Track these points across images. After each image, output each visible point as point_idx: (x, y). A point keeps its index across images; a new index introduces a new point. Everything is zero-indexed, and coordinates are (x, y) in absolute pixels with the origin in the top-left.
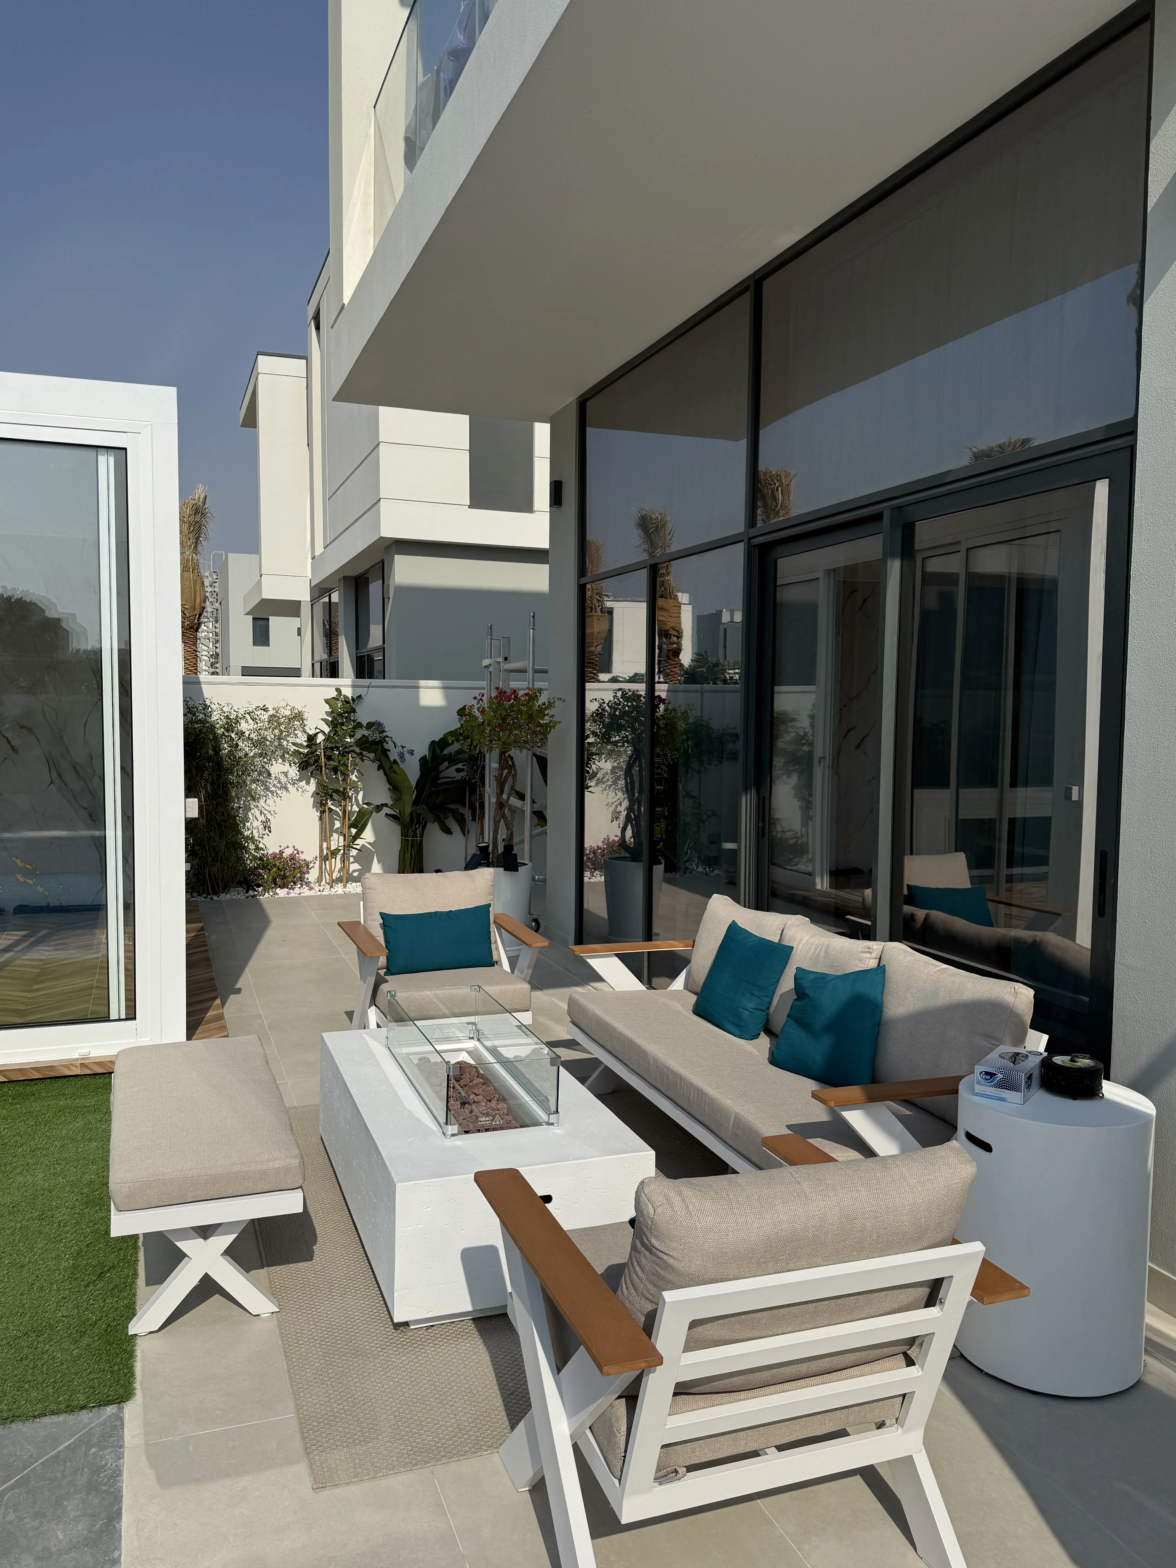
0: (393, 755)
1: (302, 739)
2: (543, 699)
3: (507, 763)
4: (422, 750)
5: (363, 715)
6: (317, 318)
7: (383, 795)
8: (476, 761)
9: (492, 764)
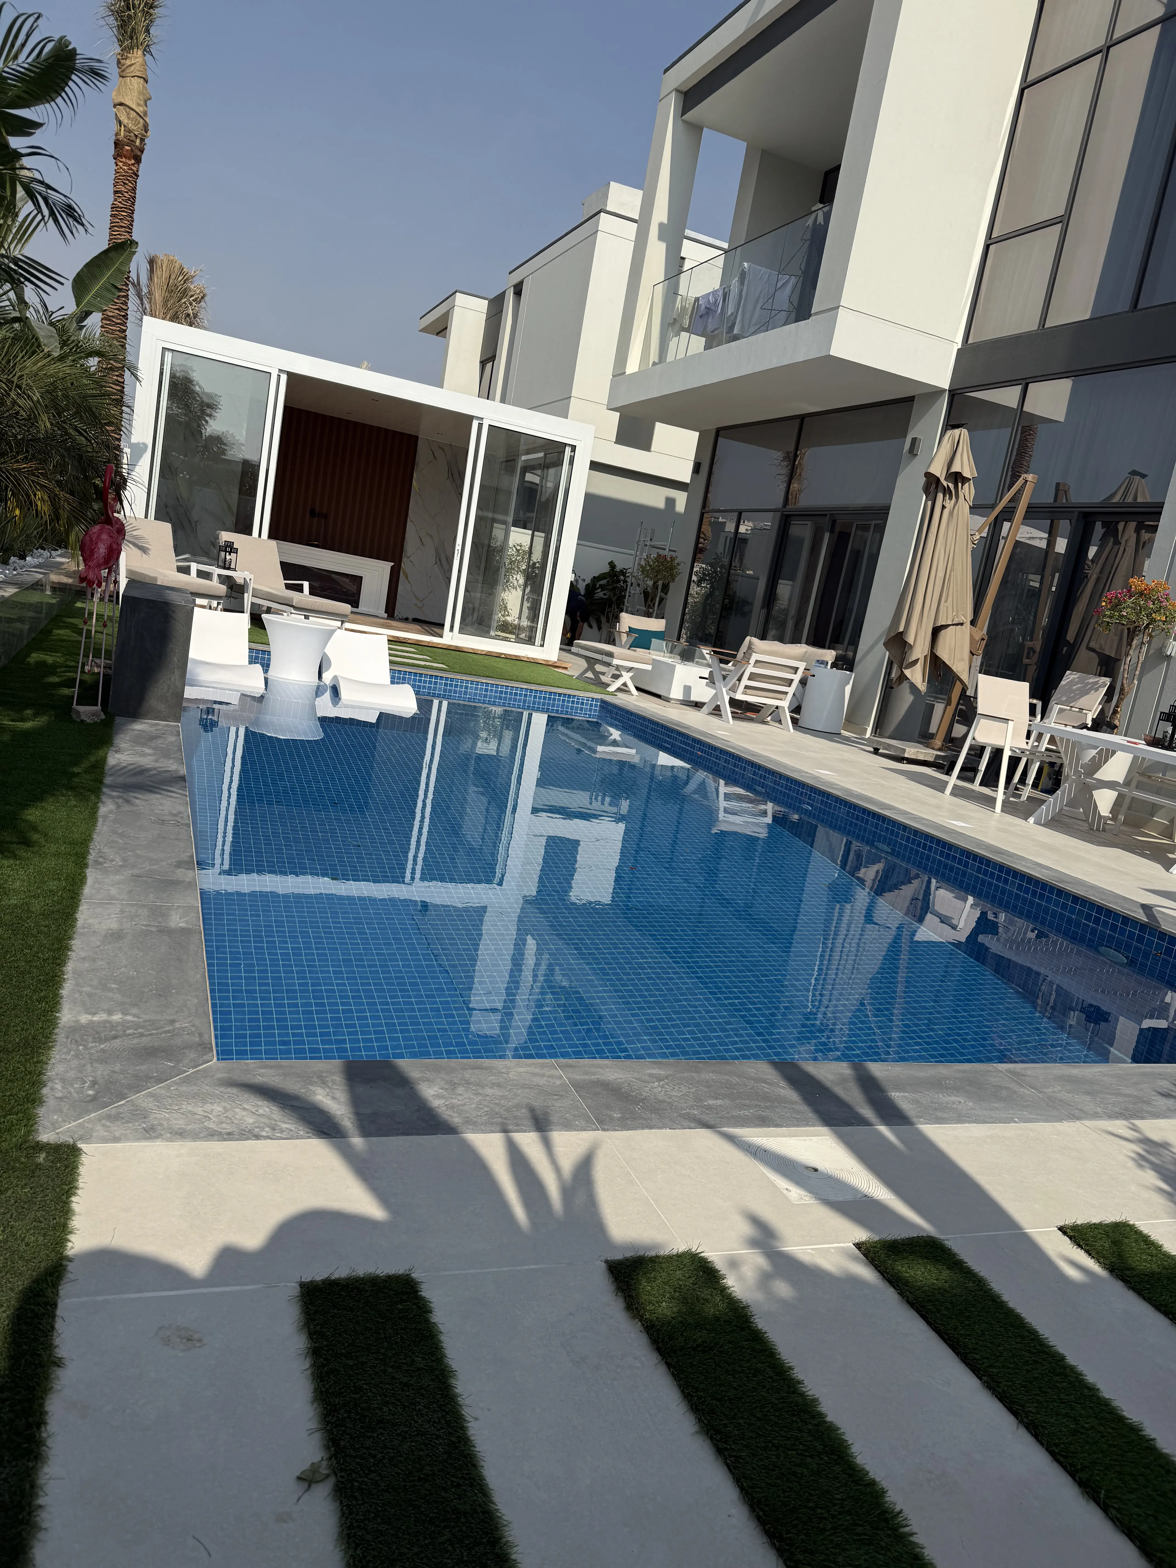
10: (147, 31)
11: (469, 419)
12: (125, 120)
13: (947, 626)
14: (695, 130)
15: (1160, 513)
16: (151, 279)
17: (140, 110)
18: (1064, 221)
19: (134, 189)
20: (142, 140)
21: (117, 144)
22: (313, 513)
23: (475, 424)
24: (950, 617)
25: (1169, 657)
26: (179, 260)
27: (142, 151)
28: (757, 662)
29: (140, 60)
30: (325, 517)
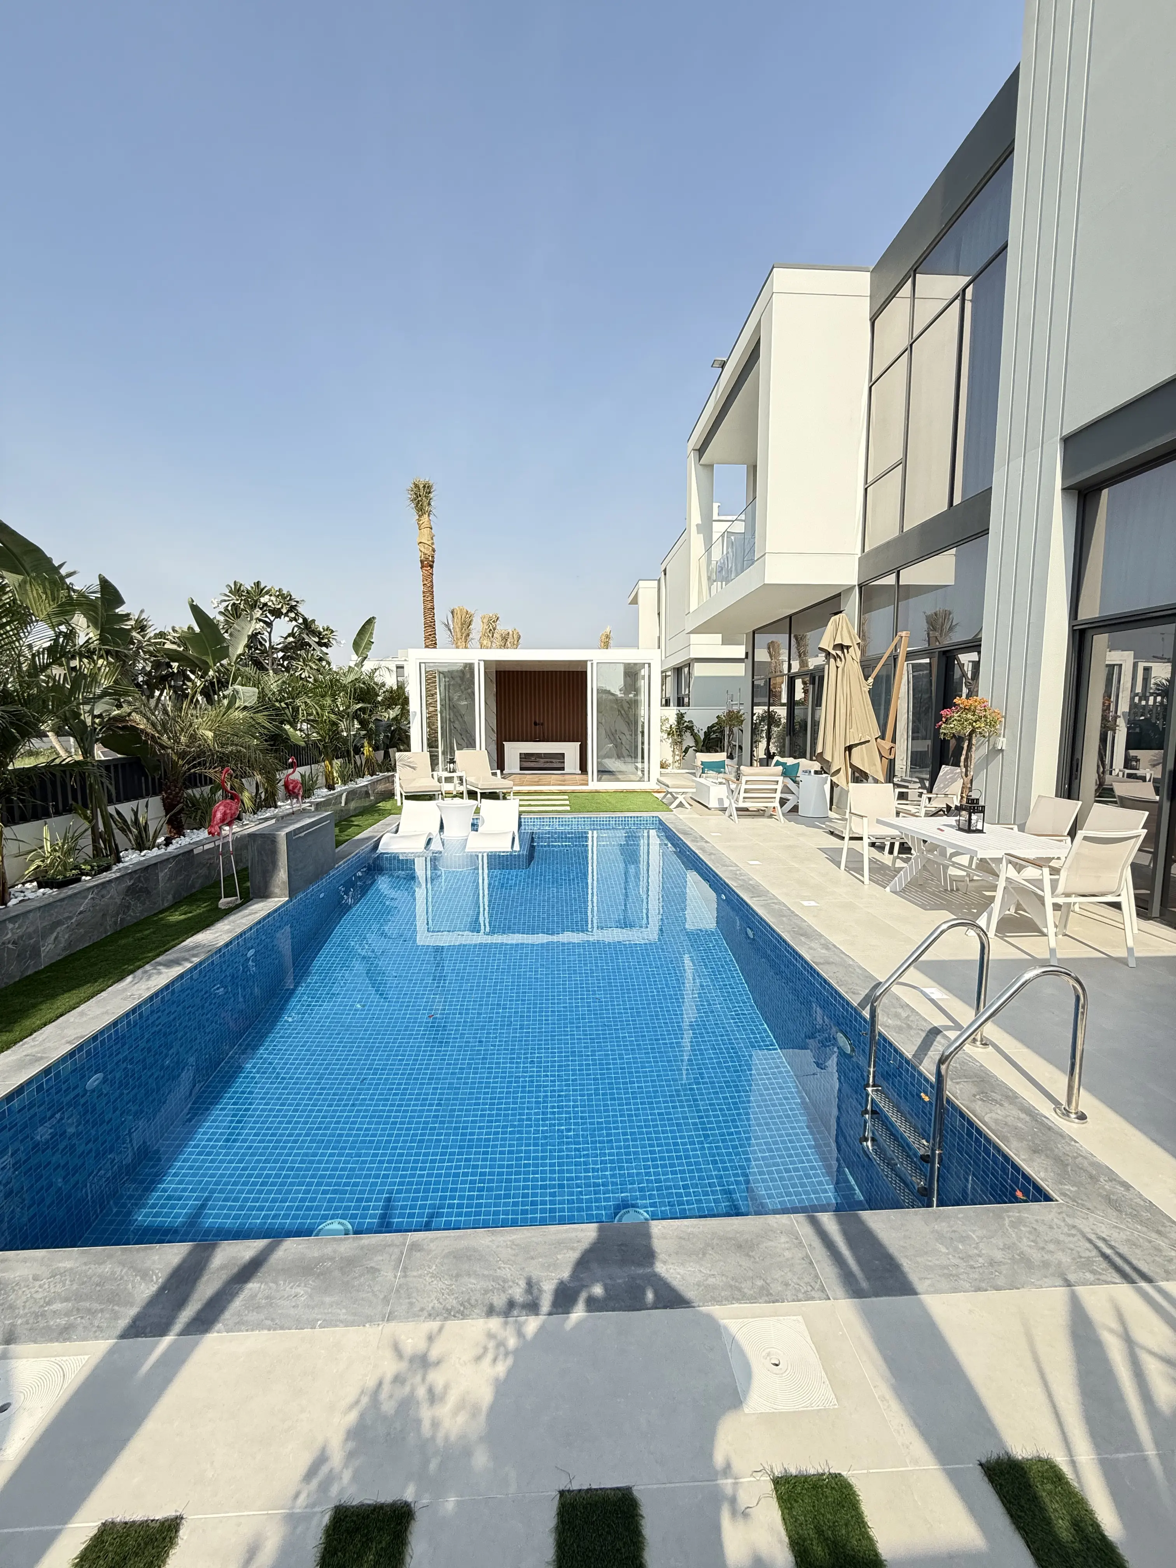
0: (696, 731)
1: (668, 726)
2: (741, 713)
3: (731, 731)
4: (705, 729)
5: (686, 719)
6: (665, 571)
7: (692, 744)
8: (722, 732)
9: (727, 732)
10: (429, 504)
11: (586, 662)
12: (423, 550)
13: (856, 745)
14: (710, 467)
15: (980, 645)
16: (453, 621)
17: (429, 543)
18: (904, 462)
19: (432, 581)
20: (433, 557)
21: (422, 562)
22: (535, 724)
23: (589, 664)
24: (856, 736)
25: (1002, 750)
26: (466, 608)
27: (433, 562)
28: (747, 781)
29: (427, 519)
30: (542, 724)
